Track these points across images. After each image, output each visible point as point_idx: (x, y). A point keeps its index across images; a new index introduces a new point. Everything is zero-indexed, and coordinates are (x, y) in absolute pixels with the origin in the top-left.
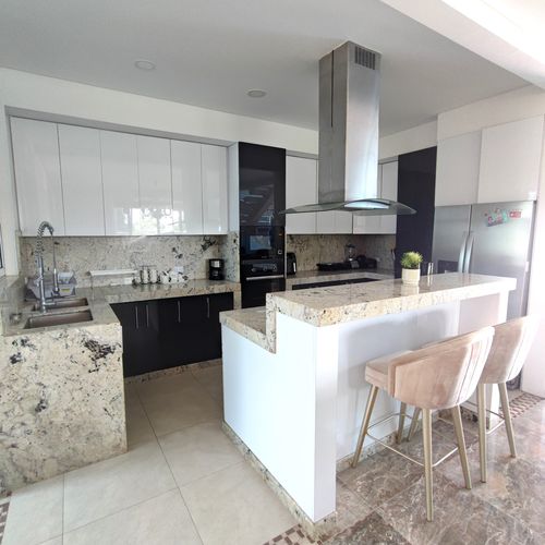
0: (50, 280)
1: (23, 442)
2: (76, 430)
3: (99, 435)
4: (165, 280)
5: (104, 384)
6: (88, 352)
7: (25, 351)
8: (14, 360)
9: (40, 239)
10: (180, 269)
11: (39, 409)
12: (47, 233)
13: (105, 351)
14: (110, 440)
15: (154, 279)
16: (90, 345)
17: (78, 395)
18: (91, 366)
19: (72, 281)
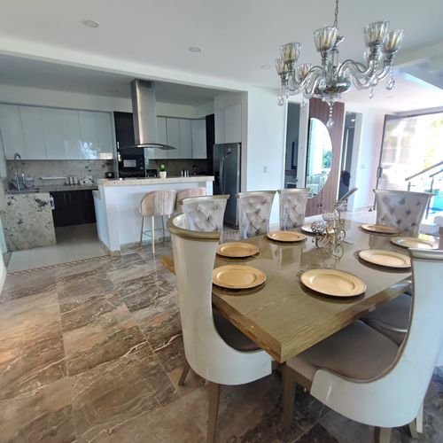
0: (21, 179)
1: (15, 234)
2: (35, 233)
3: (44, 236)
4: (82, 182)
5: (45, 216)
6: (37, 204)
7: (13, 201)
8: (9, 204)
9: (15, 161)
10: (91, 177)
11: (20, 223)
12: (18, 158)
13: (44, 204)
14: (48, 239)
15: (76, 182)
16: (38, 201)
17: (35, 220)
18: (39, 209)
19: (33, 181)
